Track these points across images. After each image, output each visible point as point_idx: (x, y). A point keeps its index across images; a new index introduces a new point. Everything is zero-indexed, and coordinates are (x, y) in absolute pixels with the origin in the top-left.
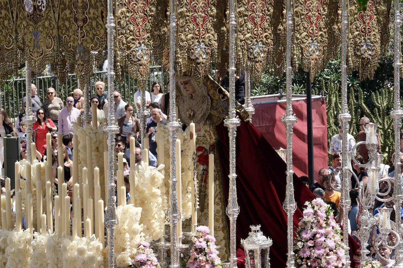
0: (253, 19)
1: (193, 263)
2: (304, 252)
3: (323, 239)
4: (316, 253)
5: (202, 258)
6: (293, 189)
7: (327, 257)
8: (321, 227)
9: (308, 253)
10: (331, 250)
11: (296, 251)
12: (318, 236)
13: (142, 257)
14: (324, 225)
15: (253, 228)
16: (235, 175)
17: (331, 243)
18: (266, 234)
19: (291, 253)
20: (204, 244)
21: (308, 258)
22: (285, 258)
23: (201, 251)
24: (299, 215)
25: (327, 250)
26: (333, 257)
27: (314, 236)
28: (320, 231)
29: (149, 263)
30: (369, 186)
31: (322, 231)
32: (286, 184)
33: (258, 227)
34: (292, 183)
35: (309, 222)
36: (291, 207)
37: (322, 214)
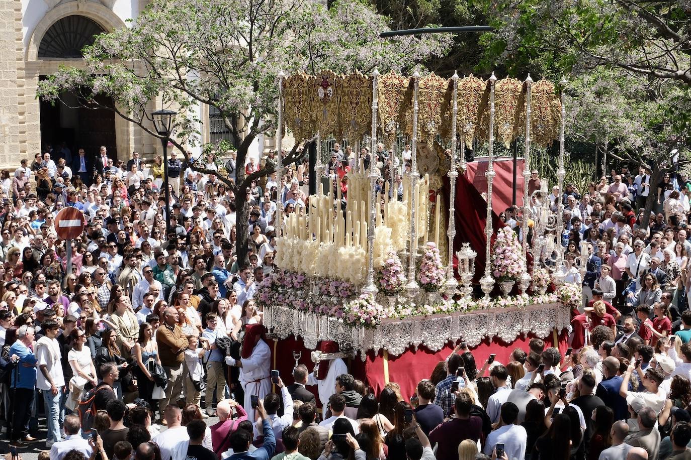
0: (468, 107)
1: (424, 266)
2: (497, 262)
3: (510, 253)
4: (505, 262)
5: (430, 263)
6: (491, 220)
7: (512, 266)
8: (509, 246)
9: (500, 262)
10: (515, 261)
11: (492, 261)
12: (506, 251)
13: (391, 261)
14: (511, 244)
15: (464, 244)
16: (453, 209)
17: (515, 256)
18: (473, 248)
19: (488, 262)
20: (432, 254)
21: (500, 266)
22: (484, 265)
23: (429, 258)
24: (494, 237)
25: (512, 261)
26: (516, 265)
27: (504, 251)
28: (508, 248)
29: (394, 265)
30: (541, 220)
31: (510, 248)
33: (468, 244)
35: (501, 242)
36: (489, 231)
37: (510, 237)
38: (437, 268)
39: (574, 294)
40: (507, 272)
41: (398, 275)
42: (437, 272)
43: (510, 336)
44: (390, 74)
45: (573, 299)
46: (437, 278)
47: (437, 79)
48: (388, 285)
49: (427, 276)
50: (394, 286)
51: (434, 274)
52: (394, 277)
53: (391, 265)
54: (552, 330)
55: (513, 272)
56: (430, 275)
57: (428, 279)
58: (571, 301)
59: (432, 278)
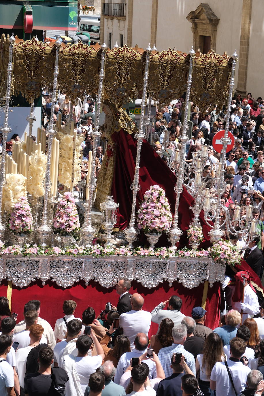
0: (119, 74)
2: (141, 215)
3: (153, 209)
4: (147, 217)
7: (153, 221)
8: (153, 202)
9: (142, 217)
10: (156, 217)
11: (136, 214)
12: (149, 207)
13: (18, 205)
14: (155, 201)
17: (157, 213)
19: (133, 215)
20: (65, 203)
21: (142, 219)
23: (63, 206)
25: (154, 217)
26: (157, 221)
27: (147, 208)
28: (152, 205)
29: (21, 209)
32: (134, 174)
34: (138, 174)
35: (147, 198)
36: (136, 188)
37: (156, 195)
38: (68, 216)
39: (225, 253)
40: (147, 226)
41: (24, 219)
42: (67, 219)
43: (152, 282)
44: (31, 41)
45: (222, 257)
46: (67, 224)
47: (85, 47)
48: (13, 226)
49: (58, 222)
50: (18, 227)
51: (64, 221)
52: (19, 219)
53: (18, 209)
54: (202, 282)
55: (153, 226)
56: (60, 221)
57: (58, 225)
58: (220, 259)
59: (62, 224)
